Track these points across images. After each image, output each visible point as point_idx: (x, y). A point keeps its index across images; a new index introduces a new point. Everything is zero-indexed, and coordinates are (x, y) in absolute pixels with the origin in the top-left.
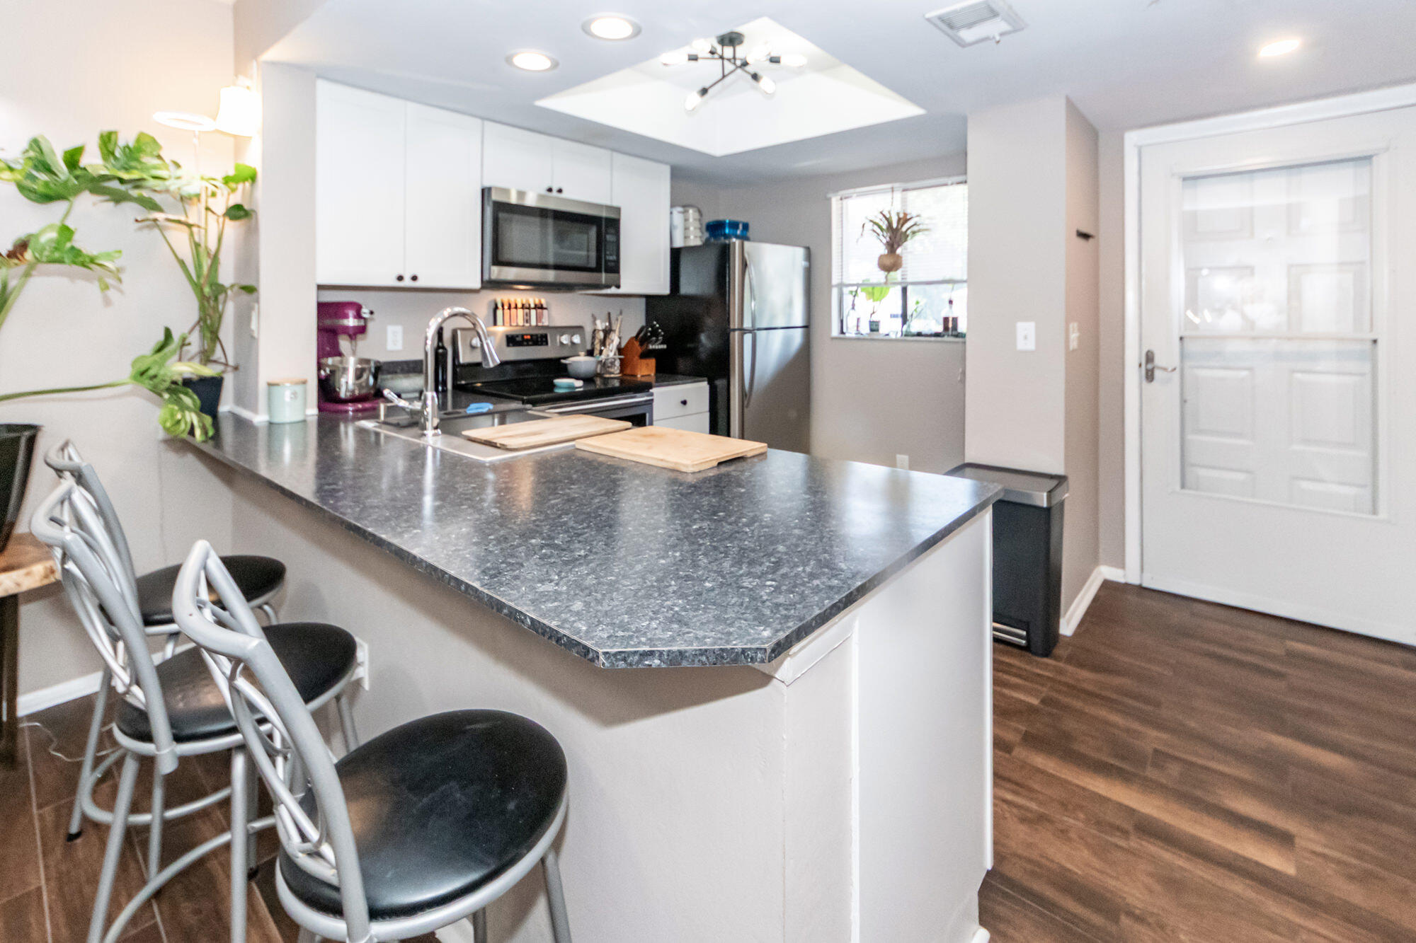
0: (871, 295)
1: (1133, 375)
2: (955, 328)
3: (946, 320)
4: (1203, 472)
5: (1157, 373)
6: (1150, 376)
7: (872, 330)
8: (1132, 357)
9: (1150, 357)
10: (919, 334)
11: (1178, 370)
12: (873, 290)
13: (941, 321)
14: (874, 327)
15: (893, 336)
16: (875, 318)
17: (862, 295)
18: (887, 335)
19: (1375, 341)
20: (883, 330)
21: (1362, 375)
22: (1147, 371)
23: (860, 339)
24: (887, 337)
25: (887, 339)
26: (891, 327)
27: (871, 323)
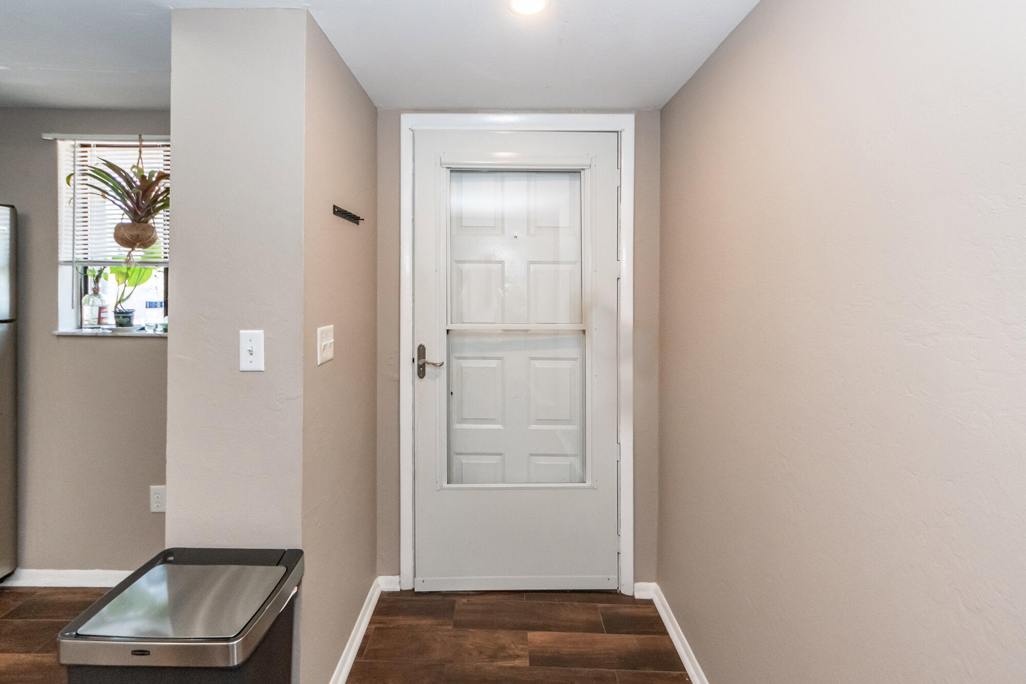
1: (407, 370)
4: (465, 460)
5: (428, 369)
6: (421, 373)
7: (120, 324)
8: (407, 353)
9: (422, 351)
11: (445, 364)
14: (124, 318)
15: (149, 332)
16: (126, 306)
18: (143, 329)
19: (584, 332)
20: (138, 321)
21: (575, 359)
22: (419, 366)
23: (101, 336)
24: (142, 333)
25: (141, 337)
26: (147, 320)
27: (118, 314)
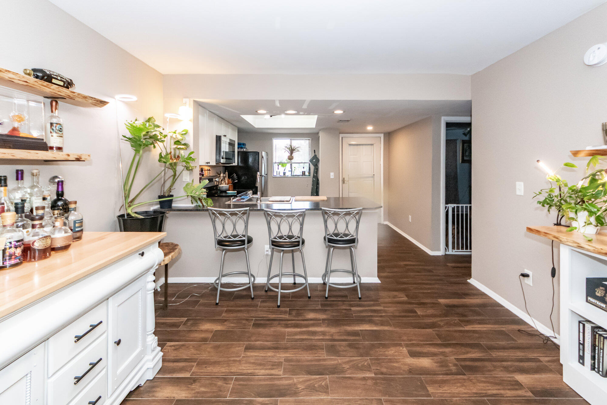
0: (283, 166)
2: (305, 174)
3: (303, 172)
5: (345, 182)
7: (284, 175)
8: (341, 179)
9: (344, 179)
10: (296, 175)
11: (348, 181)
12: (282, 164)
13: (302, 172)
14: (284, 173)
15: (289, 176)
16: (285, 172)
17: (280, 166)
19: (374, 175)
20: (287, 174)
22: (343, 182)
23: (281, 177)
25: (288, 177)
26: (288, 174)
